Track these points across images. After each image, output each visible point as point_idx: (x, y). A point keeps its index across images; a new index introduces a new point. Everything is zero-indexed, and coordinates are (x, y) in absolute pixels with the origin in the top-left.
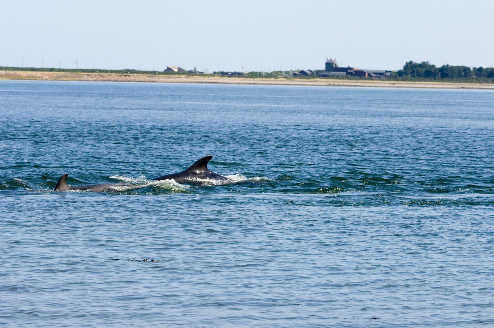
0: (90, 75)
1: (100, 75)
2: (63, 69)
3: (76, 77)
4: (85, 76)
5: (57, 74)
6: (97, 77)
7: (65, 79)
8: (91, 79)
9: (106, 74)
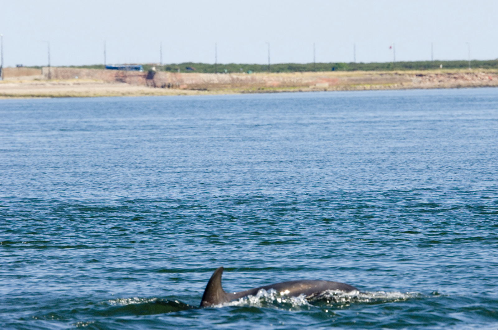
0: (425, 75)
1: (449, 74)
2: (362, 63)
3: (393, 81)
4: (415, 78)
5: (347, 76)
6: (442, 78)
7: (368, 87)
8: (428, 84)
9: (462, 71)
